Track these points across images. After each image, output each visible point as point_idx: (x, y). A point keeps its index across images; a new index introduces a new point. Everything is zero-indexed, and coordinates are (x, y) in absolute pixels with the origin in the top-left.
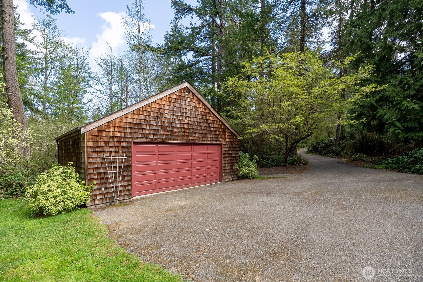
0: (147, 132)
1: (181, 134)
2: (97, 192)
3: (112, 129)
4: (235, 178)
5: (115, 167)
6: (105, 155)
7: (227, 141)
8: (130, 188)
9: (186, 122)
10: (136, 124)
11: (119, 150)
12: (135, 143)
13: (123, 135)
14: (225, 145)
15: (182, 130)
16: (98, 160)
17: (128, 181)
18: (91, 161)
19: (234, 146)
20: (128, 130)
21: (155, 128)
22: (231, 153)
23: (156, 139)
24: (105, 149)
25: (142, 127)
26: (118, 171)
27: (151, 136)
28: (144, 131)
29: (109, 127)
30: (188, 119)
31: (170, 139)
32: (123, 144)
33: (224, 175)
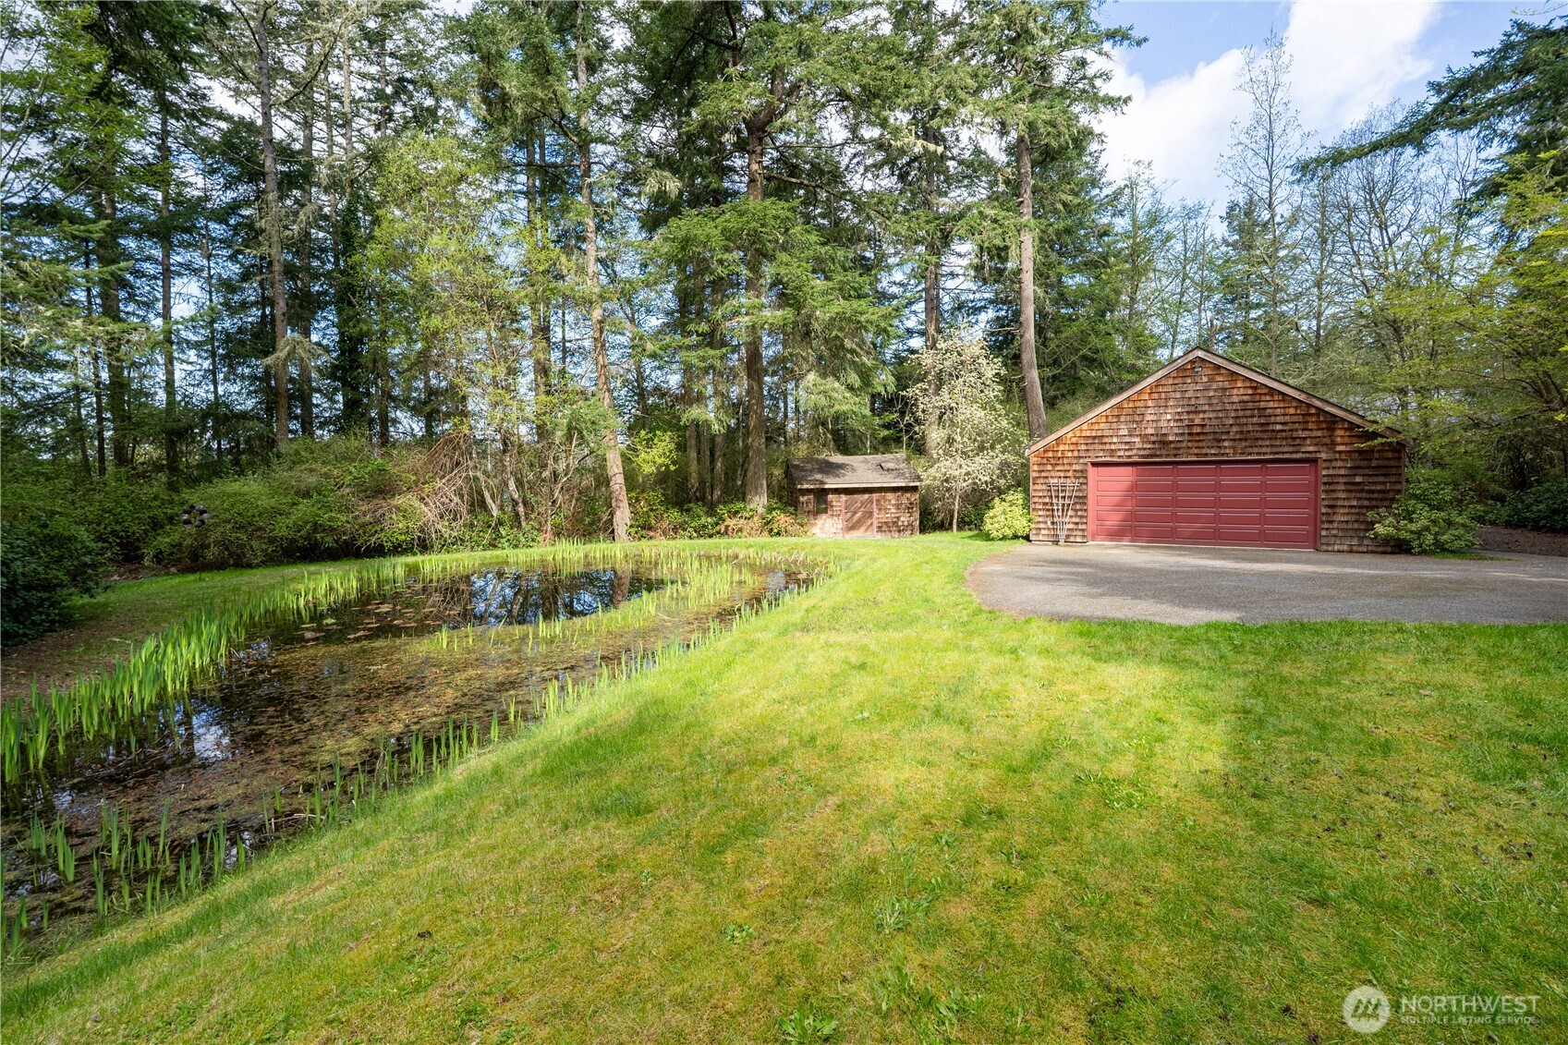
0: (1113, 447)
1: (1184, 445)
2: (1042, 526)
3: (1061, 448)
4: (1381, 549)
5: (1064, 498)
6: (1052, 481)
7: (1340, 452)
8: (1084, 527)
9: (1197, 422)
10: (1094, 438)
11: (1070, 474)
12: (1094, 464)
13: (1076, 454)
14: (1331, 461)
15: (1187, 437)
16: (1044, 487)
17: (1082, 517)
18: (1036, 487)
19: (1374, 463)
20: (1083, 447)
21: (1127, 439)
22: (1358, 479)
23: (1130, 457)
24: (1053, 474)
25: (1105, 440)
26: (1067, 501)
27: (1121, 453)
28: (1108, 447)
29: (1058, 445)
30: (1201, 416)
31: (1161, 456)
32: (1077, 467)
33: (1324, 533)
